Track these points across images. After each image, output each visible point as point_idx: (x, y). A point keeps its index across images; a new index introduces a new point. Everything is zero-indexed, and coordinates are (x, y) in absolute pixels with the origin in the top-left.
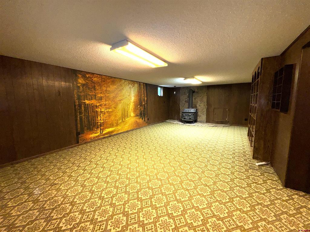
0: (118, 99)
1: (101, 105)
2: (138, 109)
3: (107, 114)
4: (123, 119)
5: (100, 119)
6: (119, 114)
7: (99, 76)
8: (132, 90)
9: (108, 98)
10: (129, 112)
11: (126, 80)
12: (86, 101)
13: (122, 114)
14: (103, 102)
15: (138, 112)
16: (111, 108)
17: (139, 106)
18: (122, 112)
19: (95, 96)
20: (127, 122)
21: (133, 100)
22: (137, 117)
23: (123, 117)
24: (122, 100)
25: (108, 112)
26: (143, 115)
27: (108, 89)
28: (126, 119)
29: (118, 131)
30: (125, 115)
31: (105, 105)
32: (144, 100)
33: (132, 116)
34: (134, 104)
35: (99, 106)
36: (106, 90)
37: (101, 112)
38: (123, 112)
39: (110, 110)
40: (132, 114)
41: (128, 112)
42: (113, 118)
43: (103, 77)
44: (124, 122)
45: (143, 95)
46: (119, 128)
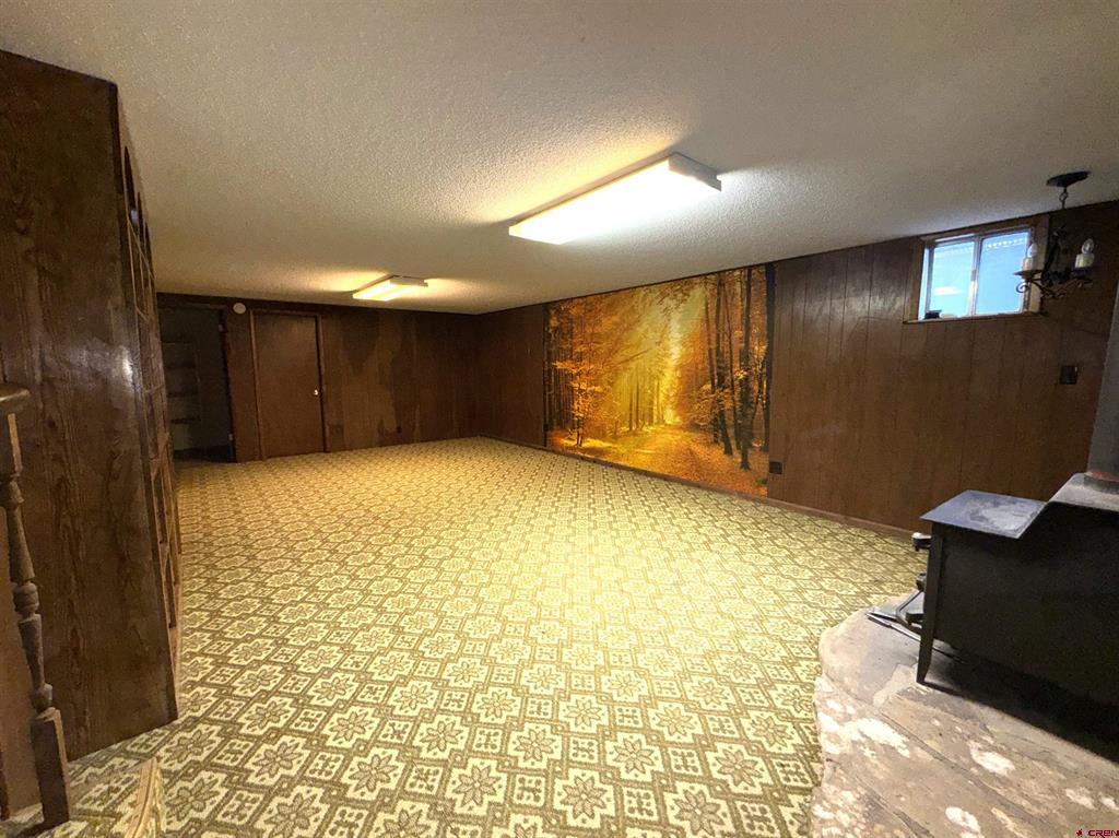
0: (619, 358)
1: (578, 374)
2: (700, 398)
3: (590, 399)
4: (634, 423)
5: (580, 407)
6: (622, 404)
7: (581, 301)
8: (676, 316)
9: (593, 356)
10: (655, 402)
11: (652, 287)
12: (558, 363)
13: (631, 405)
14: (586, 366)
15: (703, 411)
16: (602, 385)
17: (709, 386)
18: (631, 401)
19: (571, 350)
20: (645, 440)
21: (674, 357)
22: (695, 436)
23: (634, 417)
24: (631, 358)
25: (593, 392)
26: (731, 432)
27: (598, 329)
28: (645, 429)
29: (618, 456)
30: (640, 414)
31: (588, 374)
32: (745, 356)
33: (669, 422)
34: (678, 374)
35: (577, 374)
36: (592, 334)
37: (581, 391)
38: (634, 401)
39: (598, 389)
40: (671, 417)
41: (651, 403)
42: (603, 412)
43: (591, 299)
44: (635, 434)
45: (738, 334)
46: (620, 448)
